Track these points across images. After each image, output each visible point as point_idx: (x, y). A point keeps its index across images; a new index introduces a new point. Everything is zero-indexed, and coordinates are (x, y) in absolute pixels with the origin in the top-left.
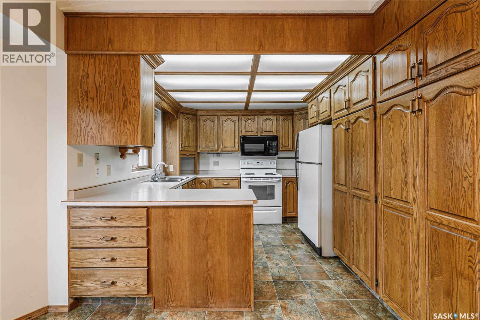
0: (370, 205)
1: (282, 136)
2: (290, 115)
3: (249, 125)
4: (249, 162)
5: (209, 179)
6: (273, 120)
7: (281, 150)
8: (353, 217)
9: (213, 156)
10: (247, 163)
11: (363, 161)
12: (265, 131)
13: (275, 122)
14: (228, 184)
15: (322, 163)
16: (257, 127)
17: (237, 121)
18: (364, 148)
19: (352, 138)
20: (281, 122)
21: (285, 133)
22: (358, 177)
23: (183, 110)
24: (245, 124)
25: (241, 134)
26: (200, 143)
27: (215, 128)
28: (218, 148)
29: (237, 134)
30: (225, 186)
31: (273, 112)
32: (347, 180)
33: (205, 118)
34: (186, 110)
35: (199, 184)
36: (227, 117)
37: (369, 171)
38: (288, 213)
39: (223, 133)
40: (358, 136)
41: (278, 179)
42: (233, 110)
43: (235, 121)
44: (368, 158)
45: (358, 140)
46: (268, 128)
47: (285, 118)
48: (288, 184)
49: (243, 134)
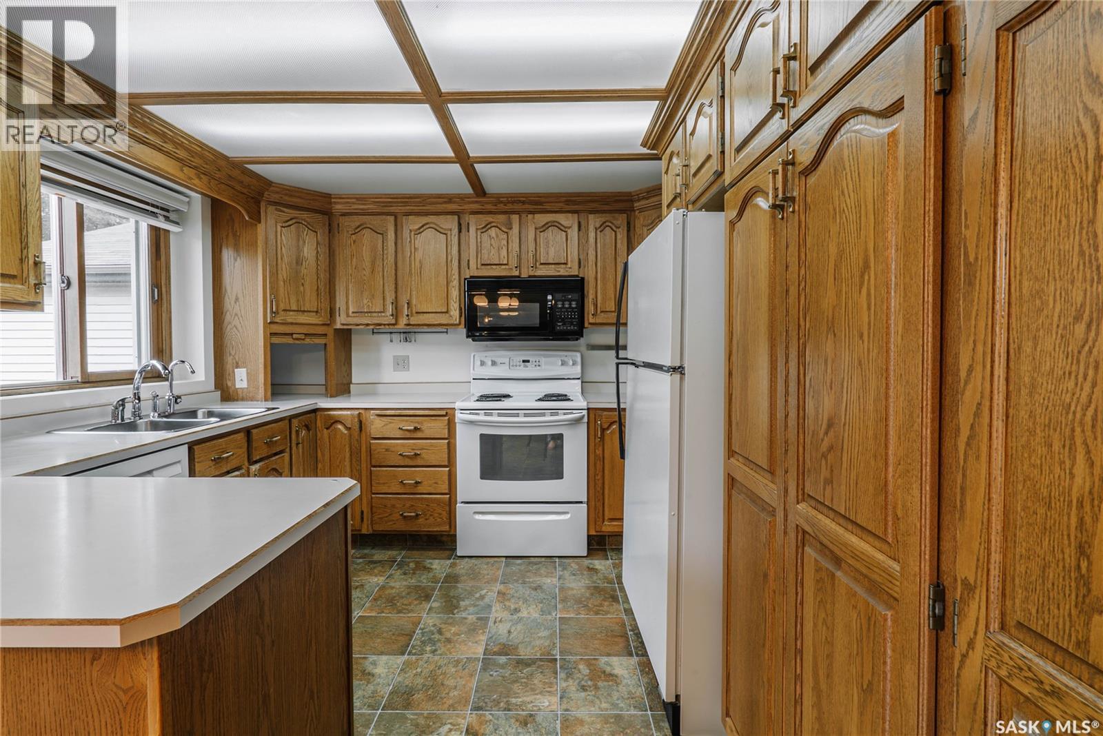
0: (895, 621)
1: (596, 279)
2: (621, 211)
3: (491, 245)
4: (499, 360)
5: (357, 412)
6: (569, 228)
7: (591, 321)
8: (799, 636)
9: (391, 341)
10: (490, 363)
11: (860, 363)
12: (542, 264)
13: (573, 233)
14: (416, 429)
15: (686, 365)
16: (518, 250)
17: (456, 231)
18: (864, 291)
19: (802, 244)
20: (592, 235)
21: (604, 268)
22: (831, 448)
23: (277, 193)
24: (479, 240)
25: (467, 270)
26: (340, 302)
27: (387, 254)
28: (396, 315)
29: (456, 271)
30: (408, 435)
31: (568, 202)
32: (778, 452)
33: (357, 220)
34: (286, 195)
35: (327, 429)
36: (424, 220)
37: (891, 424)
38: (606, 523)
39: (410, 270)
40: (834, 229)
41: (576, 415)
42: (439, 196)
43: (448, 230)
44: (888, 343)
45: (833, 250)
46: (552, 251)
47: (605, 222)
48: (608, 428)
49: (474, 271)
